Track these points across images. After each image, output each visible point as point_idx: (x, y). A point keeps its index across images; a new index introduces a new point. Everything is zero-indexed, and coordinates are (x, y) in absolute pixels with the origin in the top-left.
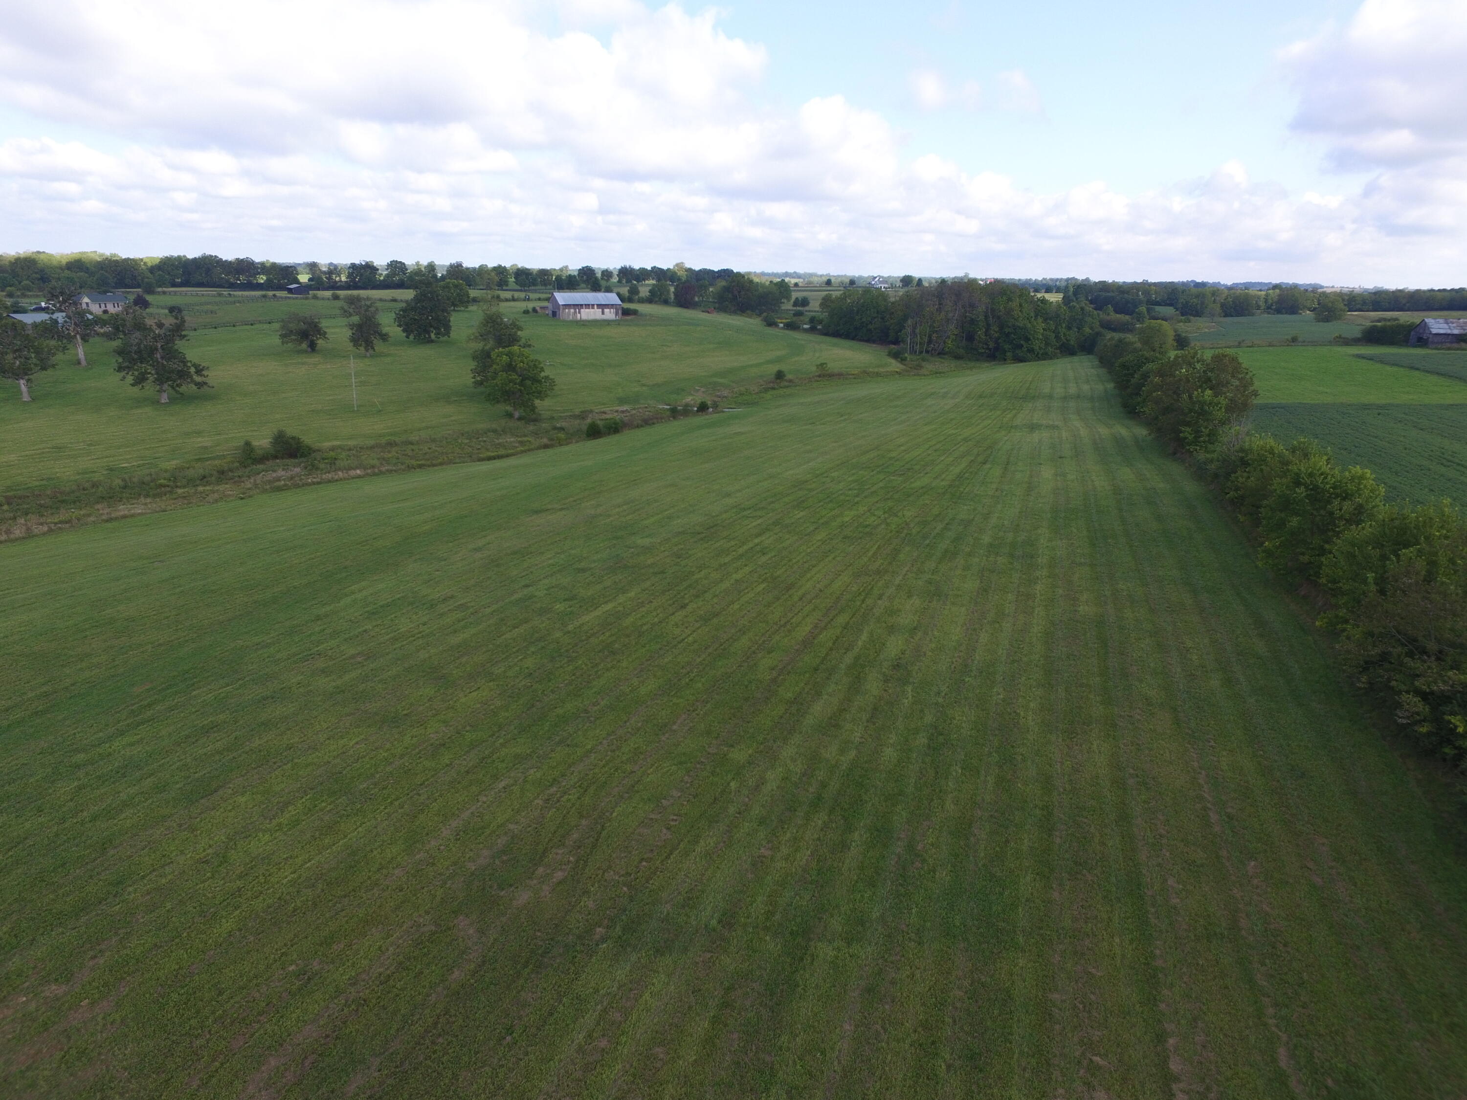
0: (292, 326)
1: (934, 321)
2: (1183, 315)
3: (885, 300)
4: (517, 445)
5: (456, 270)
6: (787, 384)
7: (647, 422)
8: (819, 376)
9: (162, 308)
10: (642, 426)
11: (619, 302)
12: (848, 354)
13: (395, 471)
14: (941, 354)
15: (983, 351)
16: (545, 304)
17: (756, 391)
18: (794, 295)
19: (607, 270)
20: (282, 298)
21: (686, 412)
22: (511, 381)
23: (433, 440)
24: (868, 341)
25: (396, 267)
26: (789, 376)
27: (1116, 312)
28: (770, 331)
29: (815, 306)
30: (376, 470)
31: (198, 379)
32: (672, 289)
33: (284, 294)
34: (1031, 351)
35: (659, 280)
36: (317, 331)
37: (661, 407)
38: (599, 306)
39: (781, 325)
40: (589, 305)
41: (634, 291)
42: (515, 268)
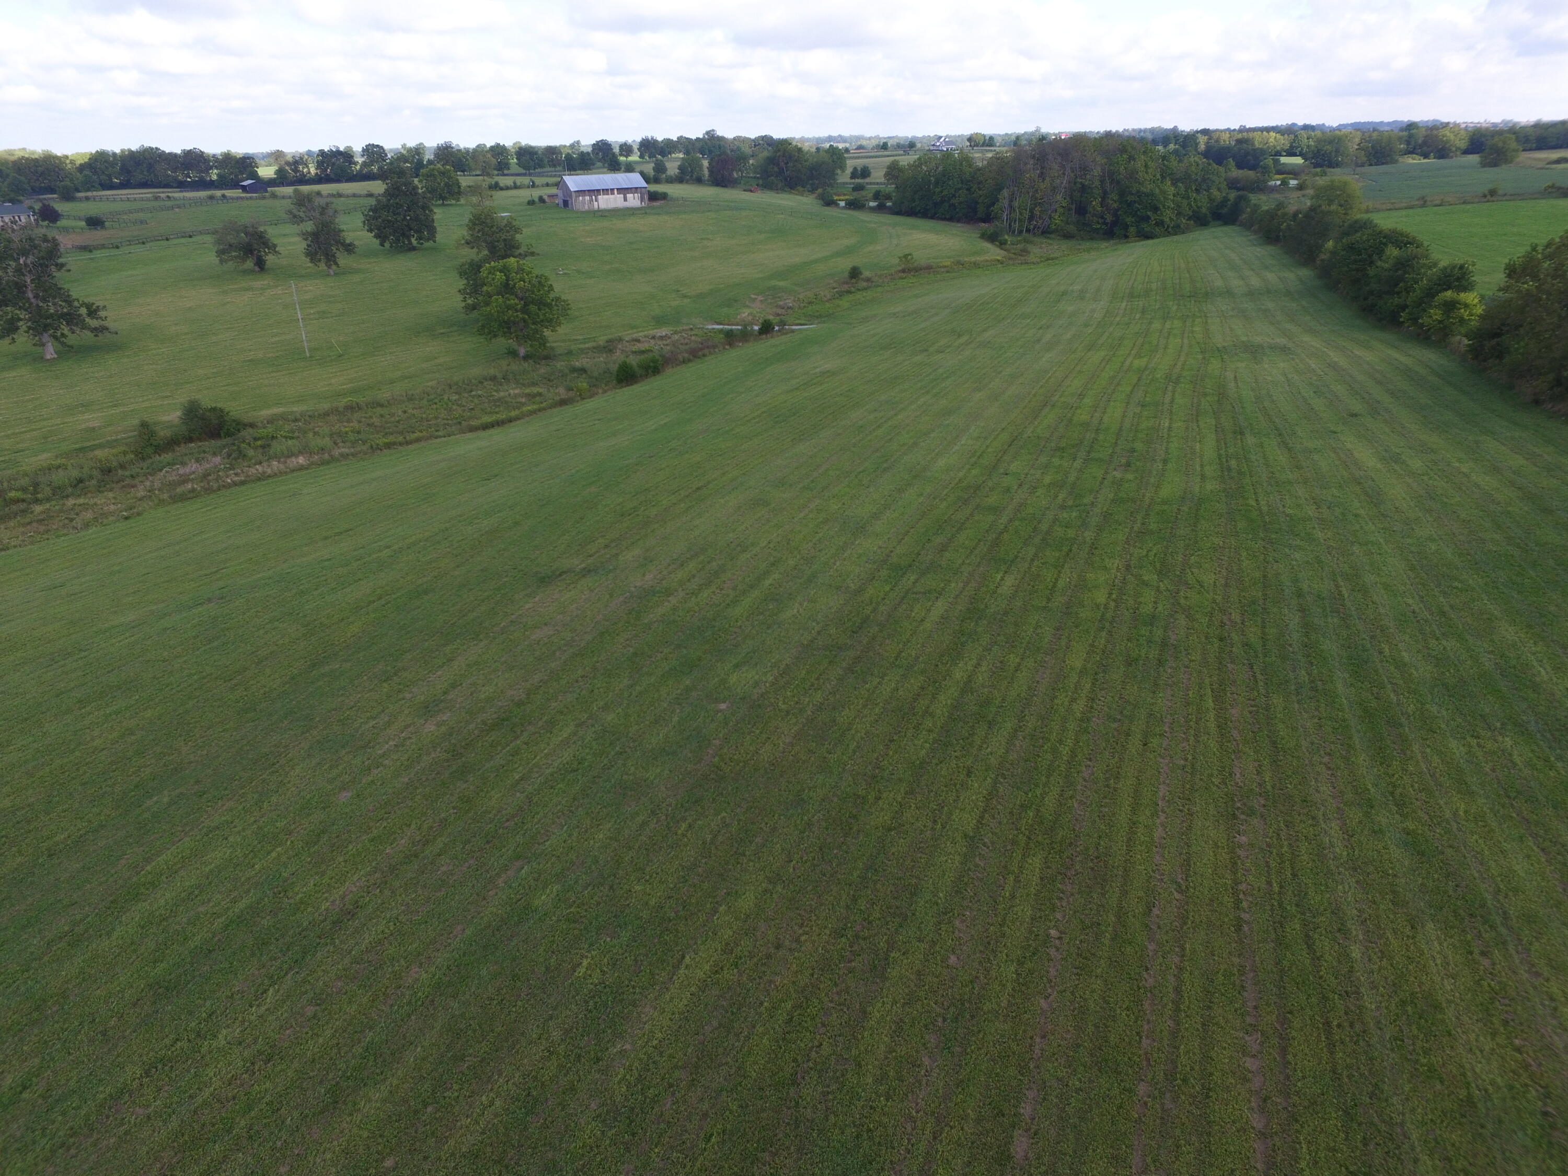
0: (231, 239)
1: (1037, 190)
2: (1316, 165)
3: (970, 166)
4: (523, 400)
5: (446, 153)
6: (865, 284)
7: (696, 354)
8: (903, 271)
9: (80, 219)
10: (689, 361)
11: (644, 184)
12: (932, 238)
13: (353, 455)
14: (1046, 232)
15: (1098, 226)
16: (554, 191)
17: (828, 297)
18: (850, 164)
19: (625, 144)
20: (232, 198)
21: (745, 336)
22: (509, 307)
23: (411, 399)
24: (951, 219)
25: (374, 152)
26: (866, 274)
27: (1239, 166)
28: (830, 211)
29: (878, 176)
30: (326, 456)
31: (94, 323)
32: (706, 163)
33: (237, 193)
34: (1160, 223)
35: (687, 153)
36: (264, 244)
37: (710, 327)
38: (620, 190)
39: (842, 204)
40: (607, 190)
41: (660, 168)
42: (518, 145)
